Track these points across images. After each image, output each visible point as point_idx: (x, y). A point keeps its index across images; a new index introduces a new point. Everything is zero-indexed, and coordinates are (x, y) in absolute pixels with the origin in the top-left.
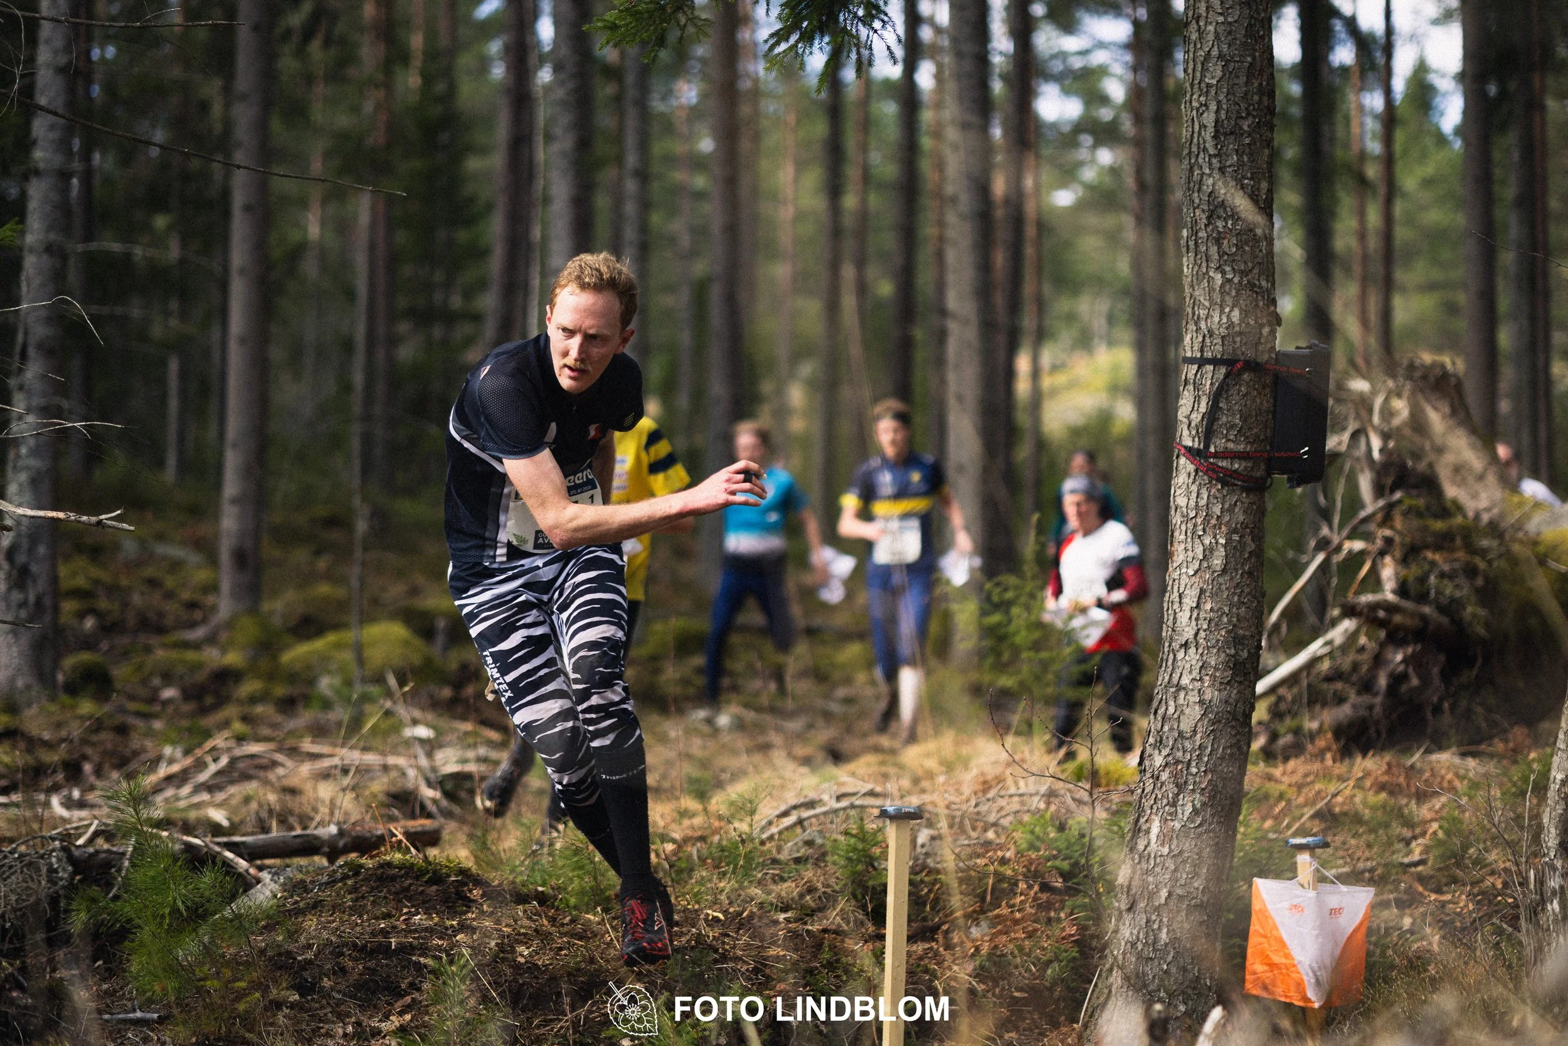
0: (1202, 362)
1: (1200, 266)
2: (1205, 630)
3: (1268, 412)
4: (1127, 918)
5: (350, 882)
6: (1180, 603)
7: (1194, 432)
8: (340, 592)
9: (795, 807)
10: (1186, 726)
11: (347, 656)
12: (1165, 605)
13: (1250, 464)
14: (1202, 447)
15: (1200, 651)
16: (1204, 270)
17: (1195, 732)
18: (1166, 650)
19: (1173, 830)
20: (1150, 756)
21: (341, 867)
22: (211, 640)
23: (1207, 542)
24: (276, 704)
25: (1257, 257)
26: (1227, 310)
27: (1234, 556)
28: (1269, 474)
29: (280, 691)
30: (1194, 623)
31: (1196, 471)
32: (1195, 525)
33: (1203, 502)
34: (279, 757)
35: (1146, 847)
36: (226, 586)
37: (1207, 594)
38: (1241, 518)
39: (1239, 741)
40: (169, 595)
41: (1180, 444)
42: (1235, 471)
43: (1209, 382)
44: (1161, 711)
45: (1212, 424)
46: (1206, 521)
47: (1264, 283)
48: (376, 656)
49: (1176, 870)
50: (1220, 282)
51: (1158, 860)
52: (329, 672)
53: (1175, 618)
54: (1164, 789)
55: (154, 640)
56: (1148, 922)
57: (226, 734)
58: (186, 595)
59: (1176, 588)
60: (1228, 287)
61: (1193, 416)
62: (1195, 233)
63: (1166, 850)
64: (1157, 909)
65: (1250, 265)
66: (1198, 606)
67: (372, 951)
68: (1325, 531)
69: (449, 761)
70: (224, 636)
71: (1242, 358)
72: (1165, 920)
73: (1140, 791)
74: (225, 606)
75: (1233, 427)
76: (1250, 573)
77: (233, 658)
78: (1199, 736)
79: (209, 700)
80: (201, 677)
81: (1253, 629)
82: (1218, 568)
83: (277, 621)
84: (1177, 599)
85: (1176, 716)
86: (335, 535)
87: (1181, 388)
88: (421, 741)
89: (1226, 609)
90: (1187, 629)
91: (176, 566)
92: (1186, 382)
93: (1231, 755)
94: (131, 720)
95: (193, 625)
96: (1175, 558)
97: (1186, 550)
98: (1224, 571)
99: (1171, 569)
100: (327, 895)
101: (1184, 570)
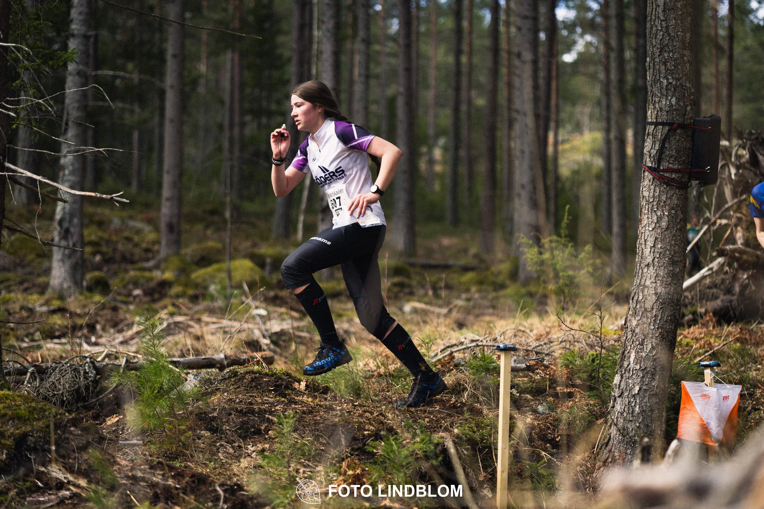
0: (656, 124)
1: (656, 76)
2: (658, 258)
3: (689, 149)
4: (619, 400)
5: (233, 380)
6: (645, 244)
7: (652, 159)
8: (219, 246)
9: (448, 347)
10: (648, 305)
11: (223, 275)
12: (638, 245)
13: (680, 175)
14: (656, 167)
15: (655, 268)
16: (658, 78)
17: (653, 308)
18: (638, 268)
19: (642, 357)
20: (630, 320)
21: (228, 373)
22: (157, 267)
23: (659, 214)
24: (189, 298)
25: (685, 71)
26: (669, 98)
27: (672, 221)
28: (690, 181)
29: (191, 292)
30: (652, 254)
31: (654, 179)
32: (653, 206)
33: (657, 194)
34: (191, 323)
35: (628, 365)
36: (164, 242)
37: (659, 240)
38: (676, 202)
39: (675, 313)
40: (136, 245)
41: (645, 165)
42: (673, 179)
43: (660, 134)
44: (636, 298)
45: (662, 155)
46: (658, 204)
47: (688, 85)
48: (237, 276)
49: (643, 377)
50: (666, 84)
51: (634, 372)
52: (215, 283)
53: (642, 252)
54: (637, 336)
55: (129, 267)
56: (629, 402)
57: (166, 311)
58: (144, 245)
59: (643, 237)
60: (669, 87)
61: (652, 151)
62: (653, 59)
63: (638, 367)
64: (634, 396)
65: (681, 75)
66: (654, 246)
67: (246, 412)
68: (708, 214)
69: (275, 326)
70: (163, 265)
71: (677, 122)
72: (638, 401)
73: (625, 338)
74: (163, 251)
75: (671, 156)
76: (680, 230)
77: (168, 275)
78: (654, 310)
79: (156, 296)
80: (152, 284)
81: (682, 257)
82: (664, 227)
83: (188, 259)
84: (644, 243)
85: (643, 300)
86: (216, 218)
87: (646, 138)
88: (261, 316)
89: (668, 247)
90: (648, 257)
91: (138, 232)
92: (648, 134)
93: (671, 320)
94: (119, 305)
95: (148, 260)
96: (642, 222)
97: (648, 218)
98: (667, 228)
99: (640, 228)
100: (222, 386)
101: (647, 228)
